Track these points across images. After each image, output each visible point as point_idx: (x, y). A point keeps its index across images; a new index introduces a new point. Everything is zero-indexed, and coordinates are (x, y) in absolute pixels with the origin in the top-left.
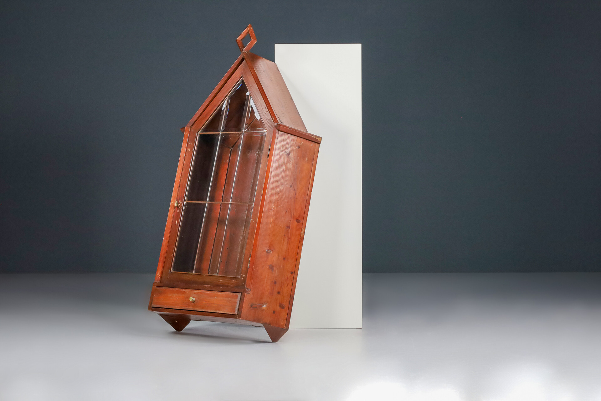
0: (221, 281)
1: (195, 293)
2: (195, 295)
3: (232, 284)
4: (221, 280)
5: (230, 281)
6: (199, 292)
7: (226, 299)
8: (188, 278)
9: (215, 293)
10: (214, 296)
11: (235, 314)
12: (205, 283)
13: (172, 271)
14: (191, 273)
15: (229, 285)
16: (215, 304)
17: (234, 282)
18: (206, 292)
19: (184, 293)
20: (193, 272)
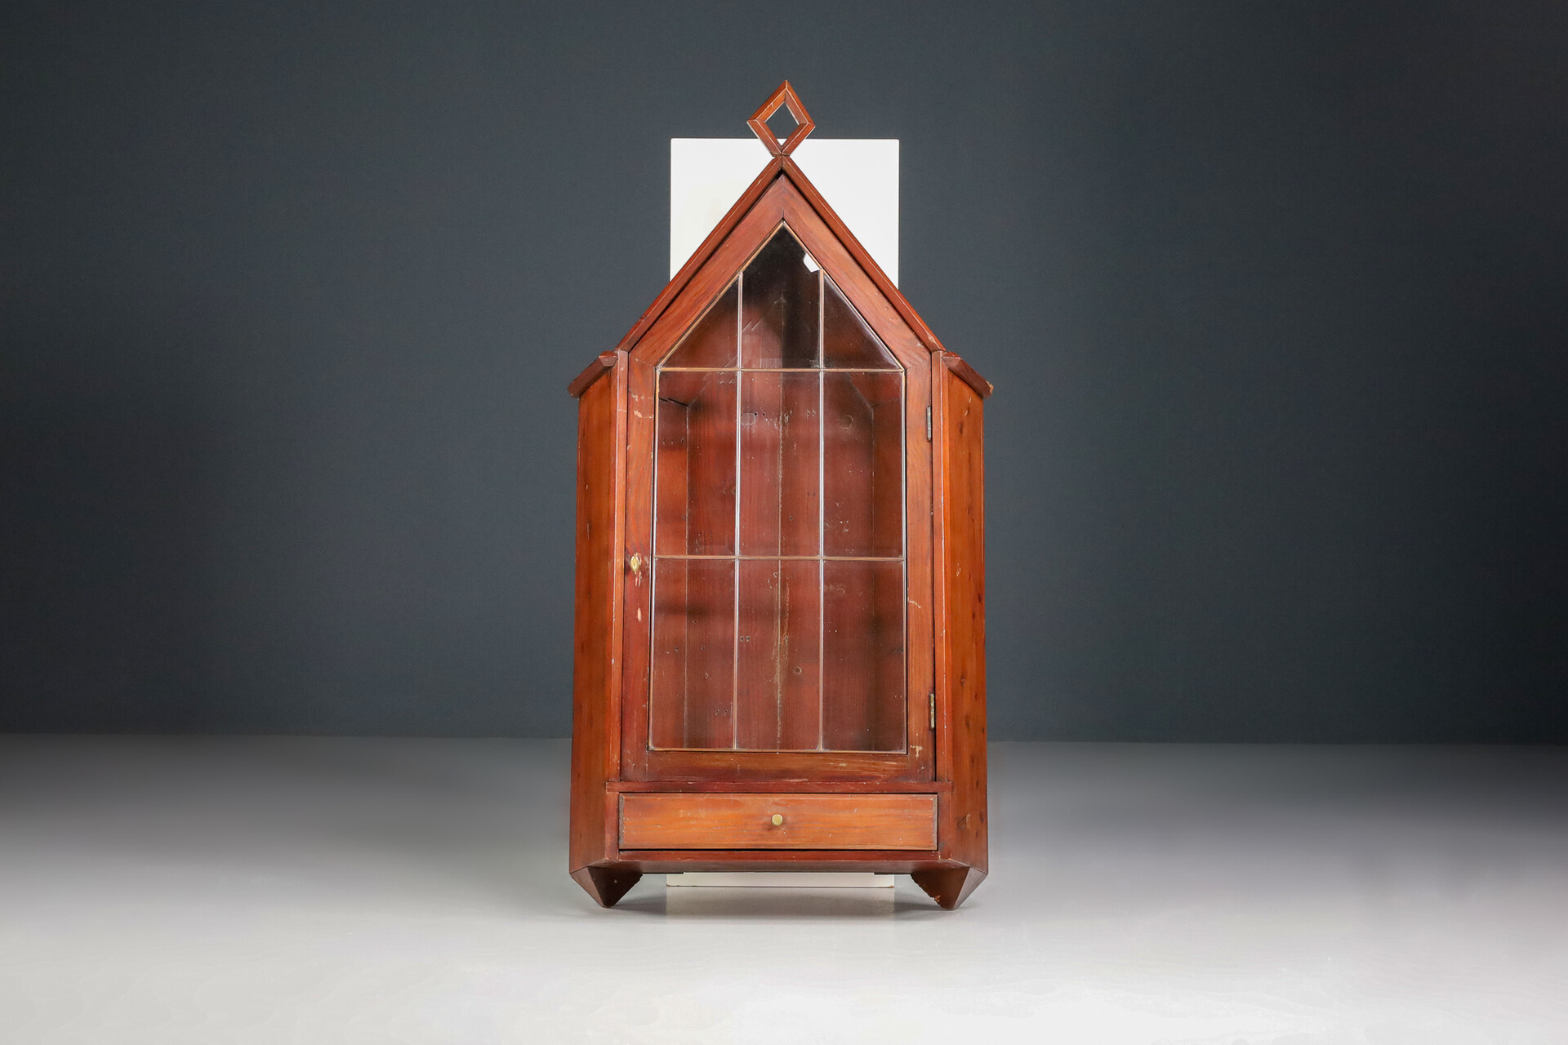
0: (844, 765)
1: (776, 804)
2: (779, 807)
3: (884, 770)
4: (843, 762)
5: (874, 764)
6: (790, 801)
7: (892, 811)
8: (723, 764)
9: (848, 798)
10: (850, 807)
11: (932, 848)
12: (787, 773)
13: (652, 747)
14: (729, 750)
15: (876, 774)
16: (855, 827)
17: (893, 766)
18: (816, 797)
19: (737, 804)
20: (731, 746)
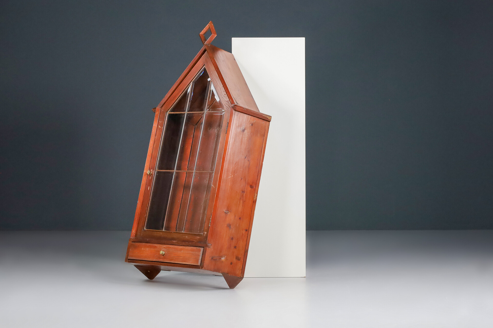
1: (164, 248)
3: (196, 239)
4: (187, 236)
5: (194, 237)
6: (168, 247)
7: (191, 252)
8: (159, 235)
9: (182, 247)
10: (181, 250)
11: (198, 265)
12: (173, 239)
13: (145, 229)
15: (194, 240)
16: (181, 257)
17: (198, 238)
18: (174, 246)
19: (155, 247)
20: (163, 230)
